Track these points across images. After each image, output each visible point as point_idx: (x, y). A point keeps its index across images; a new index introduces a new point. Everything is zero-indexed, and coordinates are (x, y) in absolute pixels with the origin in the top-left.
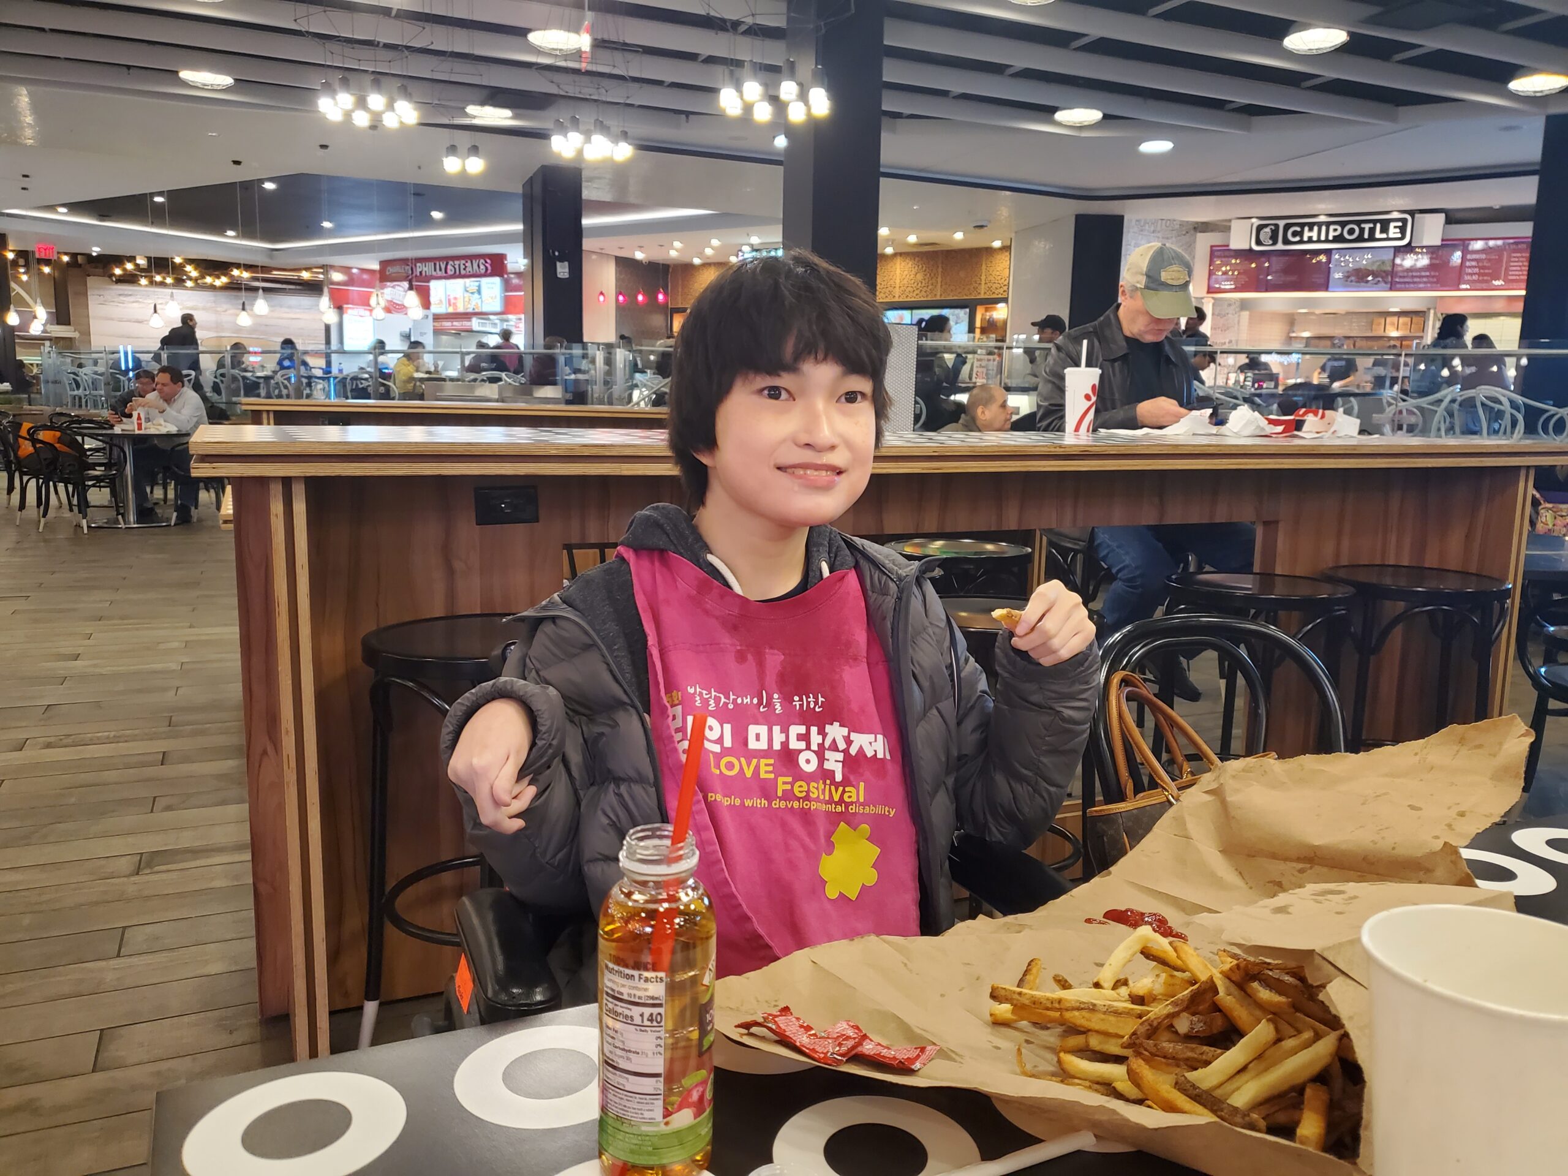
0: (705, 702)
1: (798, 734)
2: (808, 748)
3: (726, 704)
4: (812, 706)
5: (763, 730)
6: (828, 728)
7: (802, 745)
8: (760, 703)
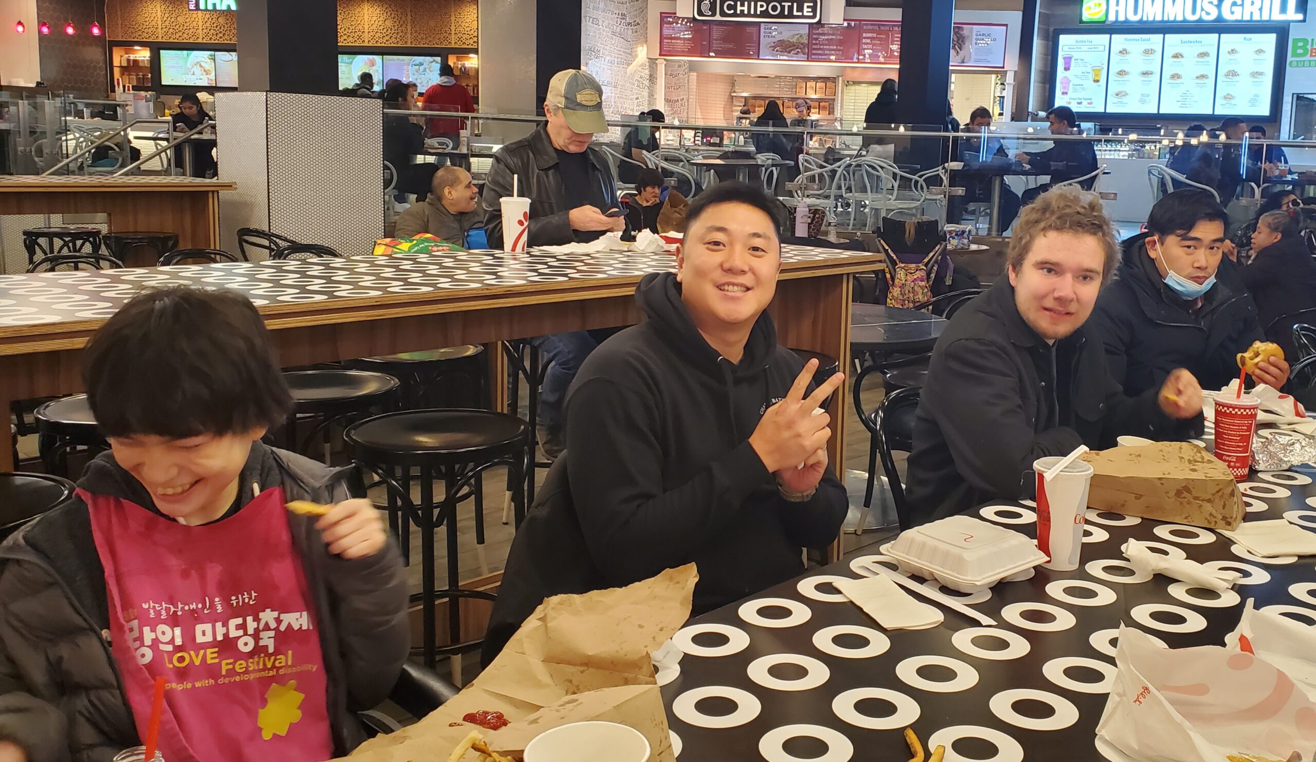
0: (158, 613)
1: (236, 625)
2: (246, 634)
3: (175, 612)
4: (247, 600)
5: (208, 627)
6: (261, 615)
7: (241, 632)
8: (204, 606)
